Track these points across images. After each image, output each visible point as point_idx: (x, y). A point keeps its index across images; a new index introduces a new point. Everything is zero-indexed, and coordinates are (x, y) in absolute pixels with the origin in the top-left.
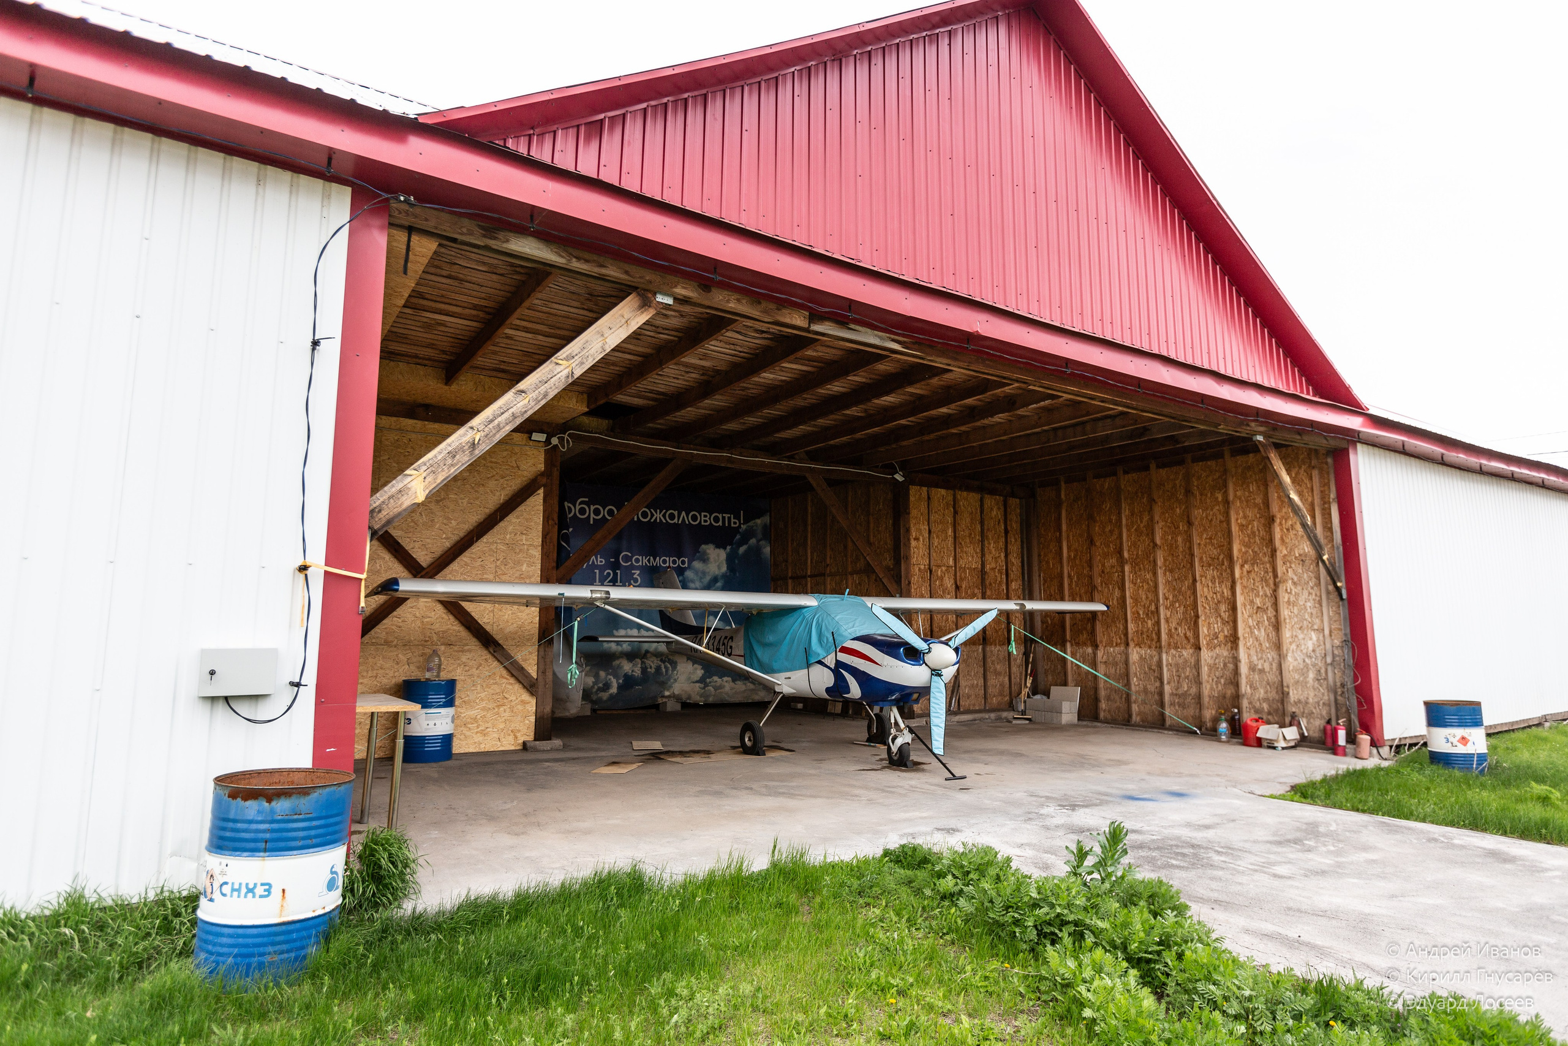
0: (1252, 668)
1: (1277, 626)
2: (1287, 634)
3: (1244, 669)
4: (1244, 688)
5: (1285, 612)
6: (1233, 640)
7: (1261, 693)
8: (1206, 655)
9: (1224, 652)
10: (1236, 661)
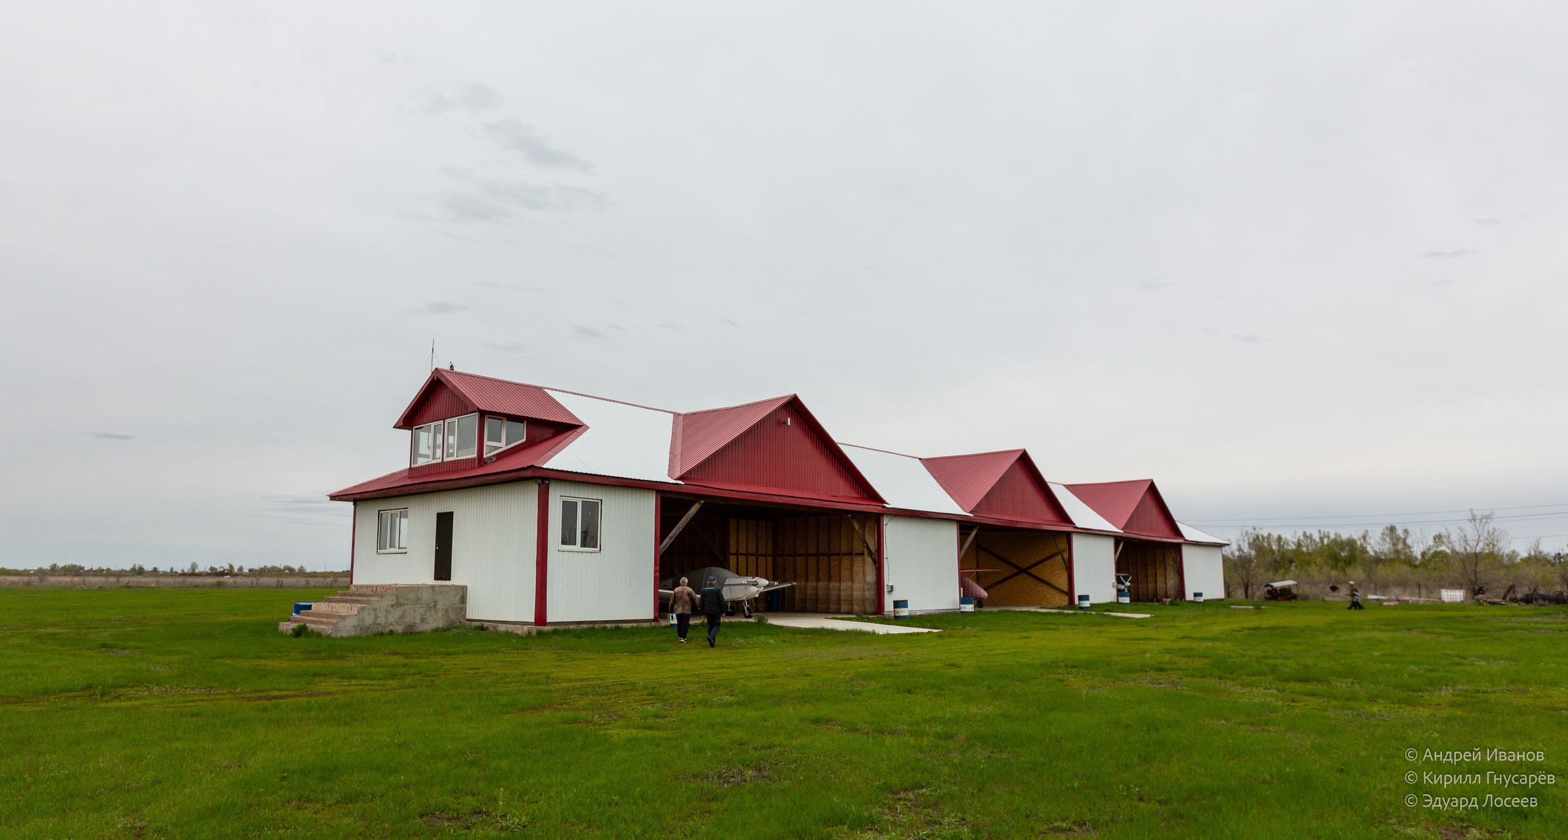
0: (1160, 587)
1: (1166, 579)
2: (1168, 580)
3: (1158, 588)
4: (1158, 592)
5: (1167, 576)
6: (1156, 582)
7: (1162, 592)
8: (1150, 585)
9: (1154, 585)
10: (1156, 587)
